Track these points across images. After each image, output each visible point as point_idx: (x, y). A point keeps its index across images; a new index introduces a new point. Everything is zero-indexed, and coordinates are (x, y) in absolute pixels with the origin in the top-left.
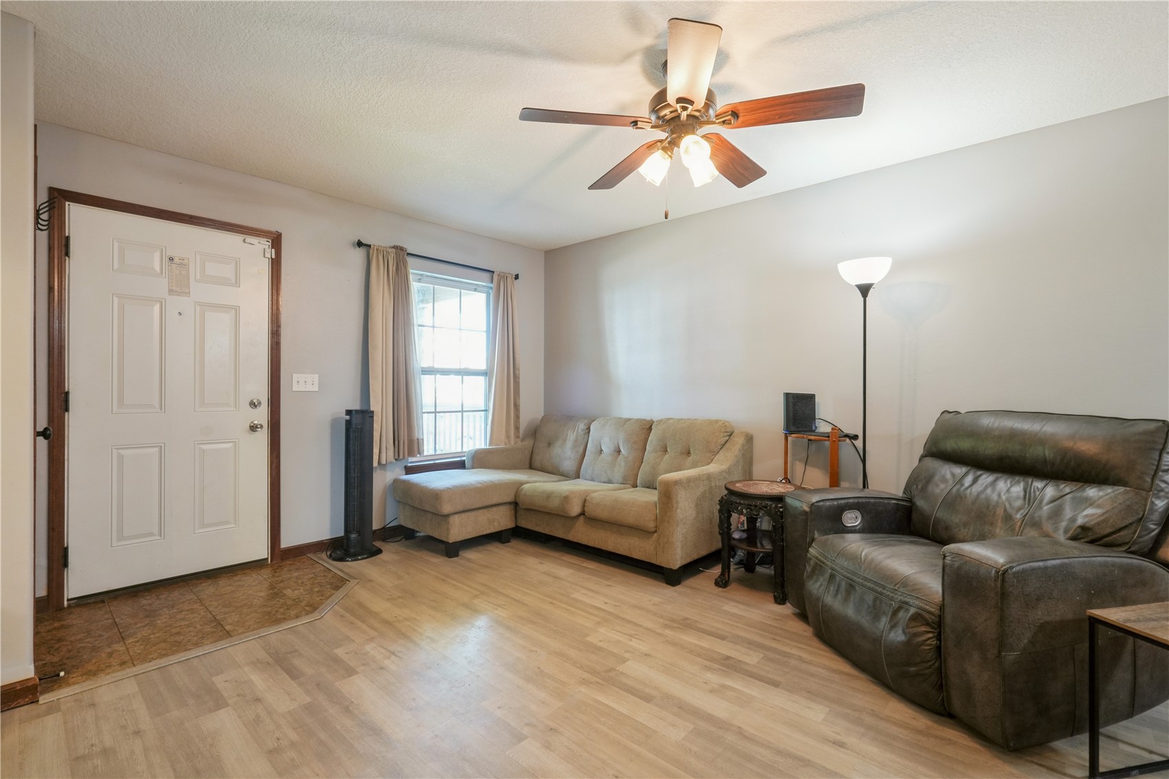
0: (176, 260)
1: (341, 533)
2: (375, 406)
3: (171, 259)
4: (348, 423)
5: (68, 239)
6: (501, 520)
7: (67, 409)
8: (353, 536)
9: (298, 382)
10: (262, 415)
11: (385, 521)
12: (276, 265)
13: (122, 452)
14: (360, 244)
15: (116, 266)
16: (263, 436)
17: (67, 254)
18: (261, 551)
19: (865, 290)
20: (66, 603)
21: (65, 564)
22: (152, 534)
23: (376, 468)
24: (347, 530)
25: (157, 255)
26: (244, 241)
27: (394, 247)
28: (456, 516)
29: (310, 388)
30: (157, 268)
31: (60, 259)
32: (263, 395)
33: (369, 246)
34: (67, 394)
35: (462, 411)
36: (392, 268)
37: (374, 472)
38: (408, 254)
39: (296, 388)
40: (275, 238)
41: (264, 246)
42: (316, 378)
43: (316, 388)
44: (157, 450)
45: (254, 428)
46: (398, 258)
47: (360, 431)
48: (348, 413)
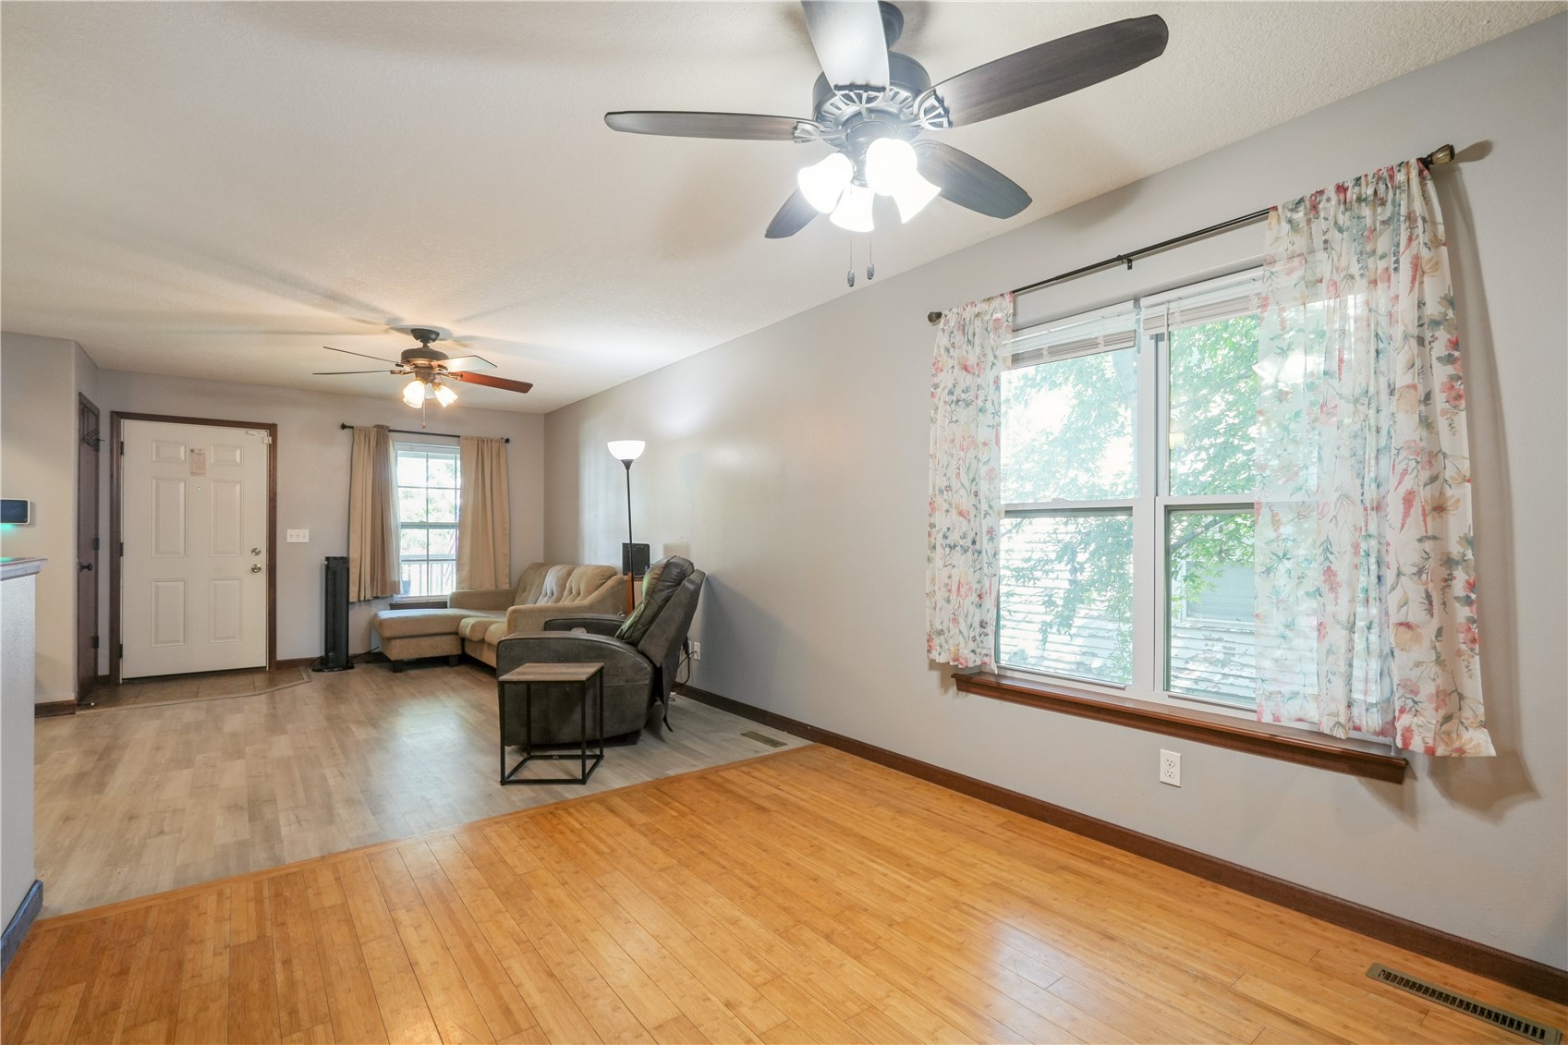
0: (196, 451)
1: (323, 654)
2: (354, 555)
3: (192, 451)
4: (327, 566)
5: (122, 443)
6: (446, 647)
7: (122, 555)
8: (330, 654)
9: (293, 536)
10: (262, 561)
11: (370, 647)
12: (273, 448)
13: (158, 584)
14: (344, 427)
15: (154, 458)
16: (262, 578)
17: (122, 453)
18: (261, 660)
19: (627, 464)
20: (121, 681)
21: (121, 655)
22: (178, 641)
23: (353, 603)
24: (327, 651)
25: (182, 449)
26: (247, 433)
27: (375, 426)
28: (398, 641)
29: (301, 540)
30: (182, 457)
31: (117, 456)
32: (263, 545)
33: (352, 427)
34: (122, 544)
35: (428, 560)
36: (373, 443)
37: (350, 606)
38: (390, 431)
39: (289, 540)
40: (272, 429)
41: (263, 435)
42: (306, 532)
43: (307, 540)
44: (182, 583)
45: (255, 569)
46: (378, 434)
47: (335, 573)
48: (328, 559)
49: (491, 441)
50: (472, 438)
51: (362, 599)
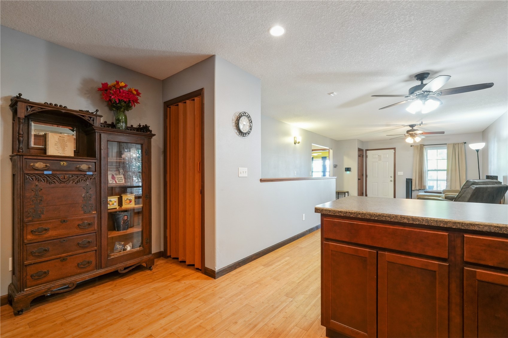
0: (379, 156)
2: (414, 178)
4: (406, 181)
5: (367, 155)
7: (367, 177)
9: (399, 173)
10: (392, 179)
12: (395, 153)
13: (373, 183)
14: (411, 146)
15: (372, 158)
16: (393, 183)
19: (478, 151)
22: (376, 195)
25: (377, 155)
26: (389, 151)
27: (420, 145)
30: (377, 157)
31: (366, 158)
32: (393, 176)
33: (413, 146)
34: (367, 175)
35: (437, 180)
36: (419, 149)
37: (413, 191)
38: (424, 145)
39: (398, 174)
40: (394, 149)
41: (393, 151)
42: (402, 172)
43: (402, 174)
44: (377, 183)
45: (391, 181)
46: (421, 147)
47: (408, 182)
48: (406, 179)
49: (459, 144)
50: (451, 144)
51: (416, 189)
